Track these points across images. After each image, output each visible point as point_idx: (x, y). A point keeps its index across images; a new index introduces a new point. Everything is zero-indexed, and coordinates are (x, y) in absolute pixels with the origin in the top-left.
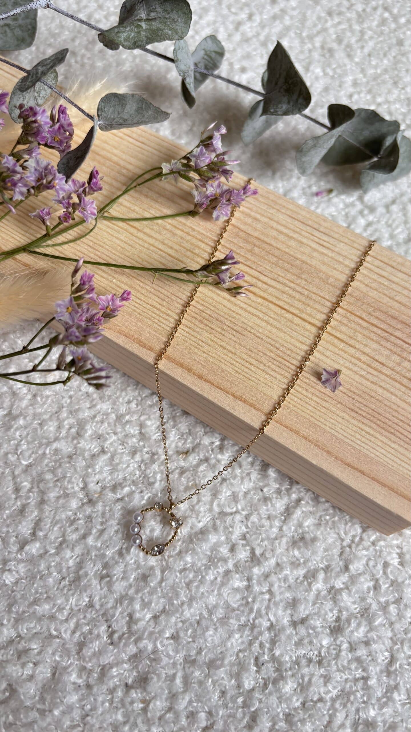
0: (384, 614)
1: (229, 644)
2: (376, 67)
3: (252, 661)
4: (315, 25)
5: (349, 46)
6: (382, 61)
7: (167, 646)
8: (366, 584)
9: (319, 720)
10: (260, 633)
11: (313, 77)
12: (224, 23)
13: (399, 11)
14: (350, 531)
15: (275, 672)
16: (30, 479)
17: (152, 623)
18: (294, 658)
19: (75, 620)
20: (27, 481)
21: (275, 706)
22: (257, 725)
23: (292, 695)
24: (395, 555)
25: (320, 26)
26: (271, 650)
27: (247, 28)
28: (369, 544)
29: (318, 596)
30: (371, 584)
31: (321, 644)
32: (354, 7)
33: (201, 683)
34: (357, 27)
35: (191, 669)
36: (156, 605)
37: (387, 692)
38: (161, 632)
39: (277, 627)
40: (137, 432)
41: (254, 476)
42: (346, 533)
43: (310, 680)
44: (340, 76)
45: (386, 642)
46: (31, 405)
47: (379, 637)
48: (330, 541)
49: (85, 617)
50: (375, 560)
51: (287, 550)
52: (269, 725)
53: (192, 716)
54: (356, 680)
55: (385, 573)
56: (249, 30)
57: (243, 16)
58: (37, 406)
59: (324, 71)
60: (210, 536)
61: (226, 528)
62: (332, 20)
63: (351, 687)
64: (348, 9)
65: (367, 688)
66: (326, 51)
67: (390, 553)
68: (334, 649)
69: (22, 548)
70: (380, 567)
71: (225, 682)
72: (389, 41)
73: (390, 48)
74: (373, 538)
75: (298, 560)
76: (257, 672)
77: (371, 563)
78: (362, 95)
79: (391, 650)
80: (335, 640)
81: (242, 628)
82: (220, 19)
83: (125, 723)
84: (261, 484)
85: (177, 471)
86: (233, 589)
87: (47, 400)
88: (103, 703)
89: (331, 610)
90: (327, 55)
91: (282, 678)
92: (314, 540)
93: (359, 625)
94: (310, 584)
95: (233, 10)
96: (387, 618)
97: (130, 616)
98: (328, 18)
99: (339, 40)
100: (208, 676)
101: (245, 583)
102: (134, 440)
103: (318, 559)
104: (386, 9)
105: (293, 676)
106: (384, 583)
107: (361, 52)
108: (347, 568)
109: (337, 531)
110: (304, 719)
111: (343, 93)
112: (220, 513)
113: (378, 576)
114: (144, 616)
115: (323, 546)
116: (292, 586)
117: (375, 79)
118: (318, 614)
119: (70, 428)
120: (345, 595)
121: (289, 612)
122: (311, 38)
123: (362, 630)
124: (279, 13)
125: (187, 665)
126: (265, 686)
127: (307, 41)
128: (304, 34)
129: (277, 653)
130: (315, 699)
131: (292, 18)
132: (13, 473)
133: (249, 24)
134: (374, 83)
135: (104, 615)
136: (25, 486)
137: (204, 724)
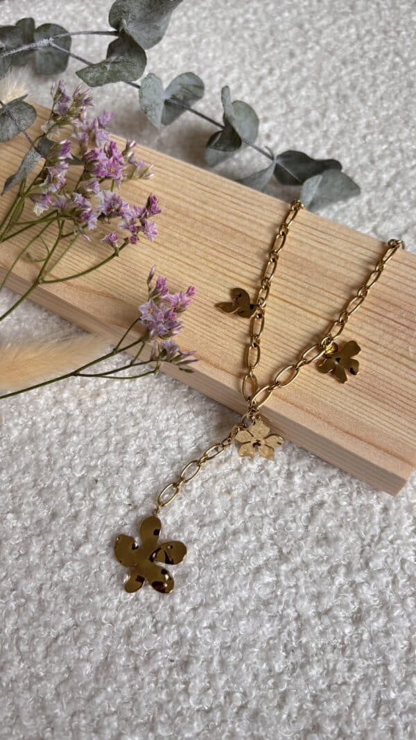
0: (402, 606)
1: (261, 632)
2: (388, 109)
3: (282, 647)
4: (330, 74)
5: (362, 91)
6: (393, 103)
7: (205, 635)
8: (385, 578)
9: (344, 702)
10: (288, 623)
11: (329, 122)
12: (247, 79)
13: (409, 55)
14: (369, 530)
15: (302, 657)
16: (82, 489)
17: (191, 614)
18: (320, 646)
19: (123, 611)
20: (80, 491)
21: (303, 687)
22: (287, 704)
23: (318, 679)
24: (412, 553)
25: (335, 75)
26: (298, 637)
27: (269, 82)
28: (388, 543)
29: (340, 589)
30: (390, 579)
31: (344, 633)
32: (367, 55)
33: (236, 667)
34: (370, 74)
35: (227, 654)
36: (194, 598)
37: (406, 676)
38: (199, 622)
39: (303, 618)
40: (175, 446)
41: (281, 482)
42: (366, 533)
43: (335, 665)
44: (355, 119)
45: (405, 632)
46: (83, 424)
47: (398, 628)
48: (351, 540)
49: (131, 610)
50: (393, 558)
51: (312, 548)
52: (297, 705)
53: (229, 695)
54: (378, 666)
55: (402, 568)
56: (269, 84)
57: (264, 71)
58: (88, 425)
59: (339, 116)
60: (242, 537)
61: (256, 529)
62: (346, 68)
63: (373, 672)
64: (362, 57)
65: (387, 673)
66: (340, 98)
67: (407, 550)
68: (356, 638)
69: (77, 549)
70: (397, 563)
71: (258, 666)
72: (400, 84)
73: (401, 91)
74: (391, 537)
75: (321, 557)
76: (286, 657)
77: (389, 560)
78: (375, 136)
79: (409, 639)
80: (357, 629)
81: (272, 618)
82: (243, 75)
83: (169, 702)
84: (287, 490)
85: (211, 480)
87: (96, 420)
88: (149, 684)
89: (353, 602)
90: (342, 102)
91: (309, 663)
92: (337, 539)
93: (379, 615)
94: (333, 579)
95: (255, 66)
96: (404, 609)
97: (172, 608)
98: (343, 67)
99: (353, 87)
100: (241, 660)
101: (275, 579)
102: (173, 453)
103: (341, 557)
104: (397, 54)
105: (318, 661)
106: (402, 578)
107: (374, 96)
108: (367, 564)
109: (358, 531)
110: (329, 699)
111: (357, 135)
112: (250, 517)
113: (397, 572)
114: (185, 608)
115: (345, 545)
116: (317, 581)
117: (387, 120)
118: (342, 606)
119: (117, 444)
120: (365, 588)
121: (314, 604)
122: (326, 86)
123: (382, 621)
124: (297, 66)
125: (224, 651)
126: (294, 670)
127: (322, 90)
128: (321, 84)
129: (304, 640)
130: (339, 682)
131: (309, 69)
132: (68, 485)
133: (269, 79)
134: (386, 124)
135: (148, 608)
136: (78, 496)
137: (239, 703)
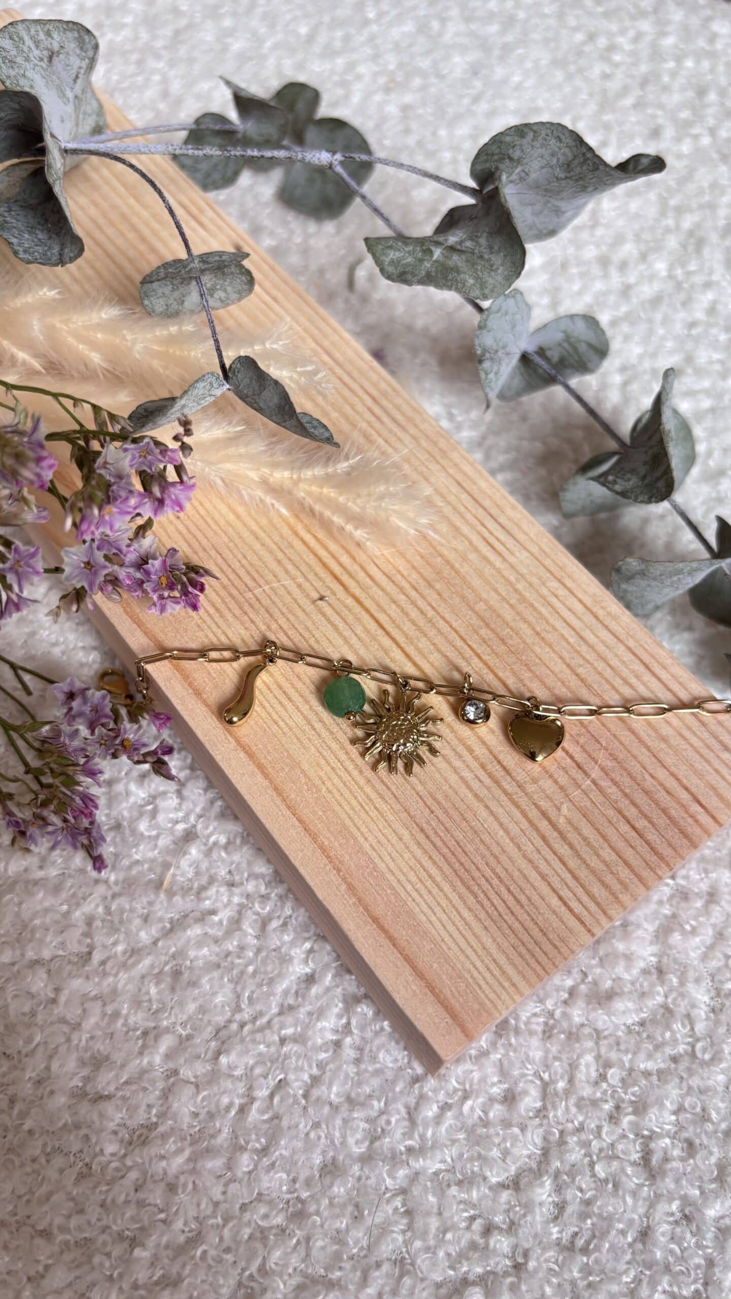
8: (231, 1095)
9: (26, 1263)
14: (260, 998)
30: (237, 1102)
31: (102, 1150)
42: (250, 999)
45: (203, 1206)
47: (197, 1189)
48: (219, 999)
50: (270, 1068)
51: (143, 977)
54: (121, 1238)
55: (272, 1096)
60: (42, 896)
63: (105, 1244)
65: (126, 1258)
67: (302, 1069)
68: (116, 1169)
70: (272, 1083)
75: (150, 1000)
77: (258, 1071)
80: (125, 1156)
84: (168, 859)
86: (29, 993)
89: (149, 1106)
92: (194, 984)
93: (178, 1151)
94: (144, 1048)
101: (52, 995)
103: (182, 1019)
106: (260, 1111)
108: (218, 1054)
113: (257, 1095)
115: (200, 1001)
116: (116, 1037)
120: (187, 1092)
121: (85, 1072)
123: (179, 1162)
